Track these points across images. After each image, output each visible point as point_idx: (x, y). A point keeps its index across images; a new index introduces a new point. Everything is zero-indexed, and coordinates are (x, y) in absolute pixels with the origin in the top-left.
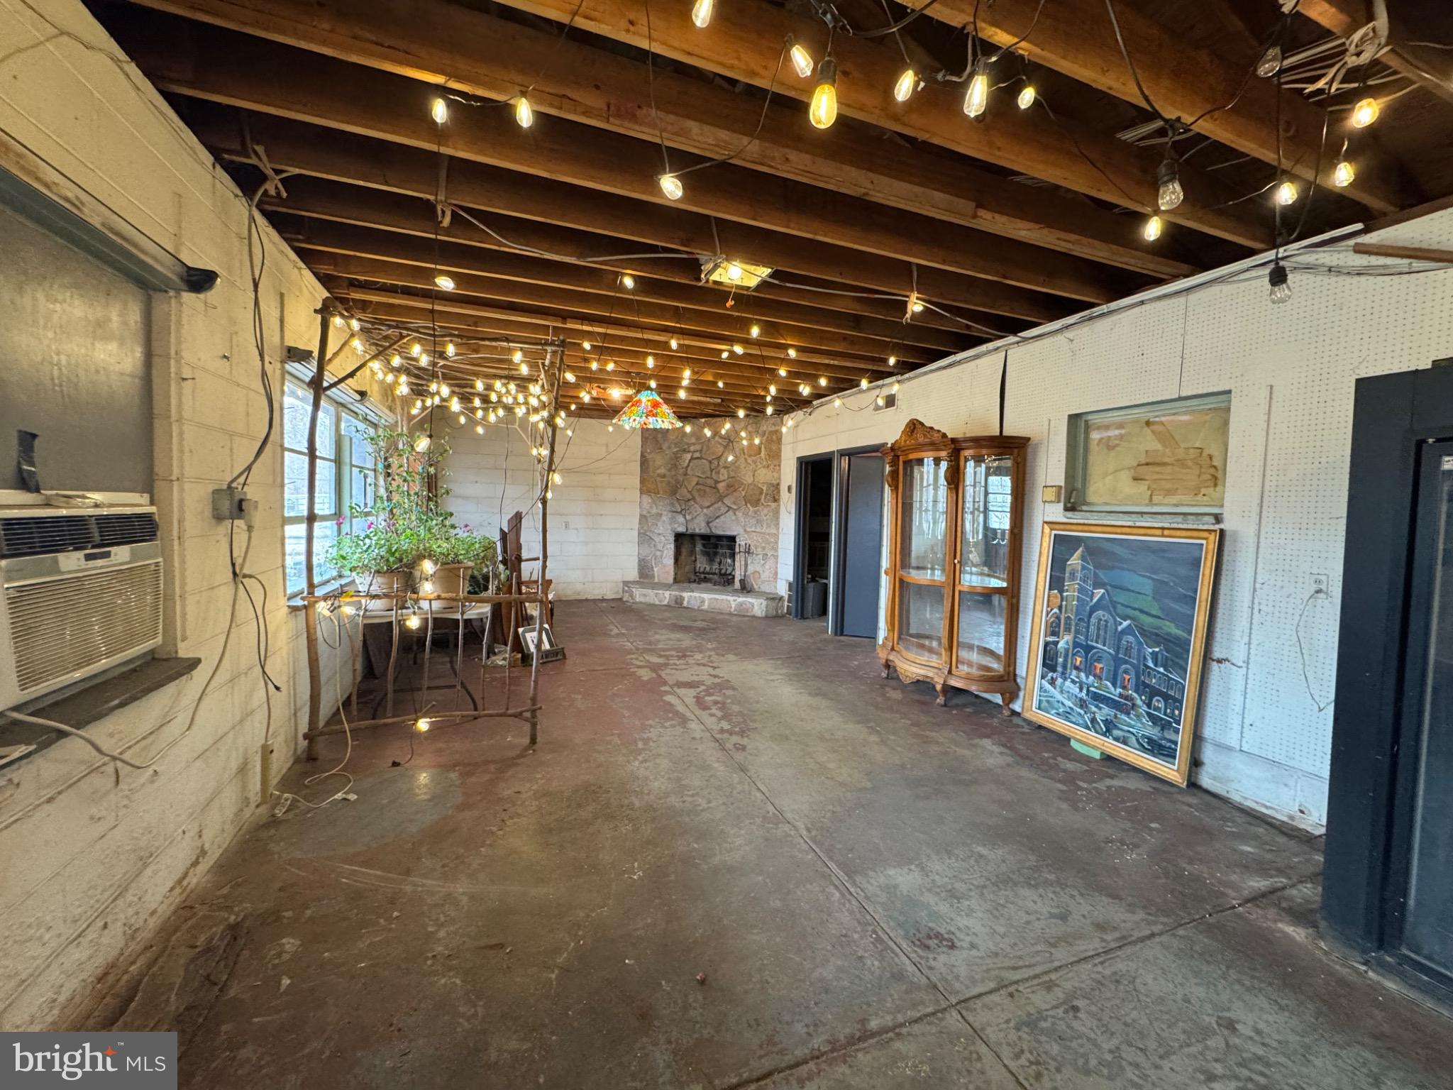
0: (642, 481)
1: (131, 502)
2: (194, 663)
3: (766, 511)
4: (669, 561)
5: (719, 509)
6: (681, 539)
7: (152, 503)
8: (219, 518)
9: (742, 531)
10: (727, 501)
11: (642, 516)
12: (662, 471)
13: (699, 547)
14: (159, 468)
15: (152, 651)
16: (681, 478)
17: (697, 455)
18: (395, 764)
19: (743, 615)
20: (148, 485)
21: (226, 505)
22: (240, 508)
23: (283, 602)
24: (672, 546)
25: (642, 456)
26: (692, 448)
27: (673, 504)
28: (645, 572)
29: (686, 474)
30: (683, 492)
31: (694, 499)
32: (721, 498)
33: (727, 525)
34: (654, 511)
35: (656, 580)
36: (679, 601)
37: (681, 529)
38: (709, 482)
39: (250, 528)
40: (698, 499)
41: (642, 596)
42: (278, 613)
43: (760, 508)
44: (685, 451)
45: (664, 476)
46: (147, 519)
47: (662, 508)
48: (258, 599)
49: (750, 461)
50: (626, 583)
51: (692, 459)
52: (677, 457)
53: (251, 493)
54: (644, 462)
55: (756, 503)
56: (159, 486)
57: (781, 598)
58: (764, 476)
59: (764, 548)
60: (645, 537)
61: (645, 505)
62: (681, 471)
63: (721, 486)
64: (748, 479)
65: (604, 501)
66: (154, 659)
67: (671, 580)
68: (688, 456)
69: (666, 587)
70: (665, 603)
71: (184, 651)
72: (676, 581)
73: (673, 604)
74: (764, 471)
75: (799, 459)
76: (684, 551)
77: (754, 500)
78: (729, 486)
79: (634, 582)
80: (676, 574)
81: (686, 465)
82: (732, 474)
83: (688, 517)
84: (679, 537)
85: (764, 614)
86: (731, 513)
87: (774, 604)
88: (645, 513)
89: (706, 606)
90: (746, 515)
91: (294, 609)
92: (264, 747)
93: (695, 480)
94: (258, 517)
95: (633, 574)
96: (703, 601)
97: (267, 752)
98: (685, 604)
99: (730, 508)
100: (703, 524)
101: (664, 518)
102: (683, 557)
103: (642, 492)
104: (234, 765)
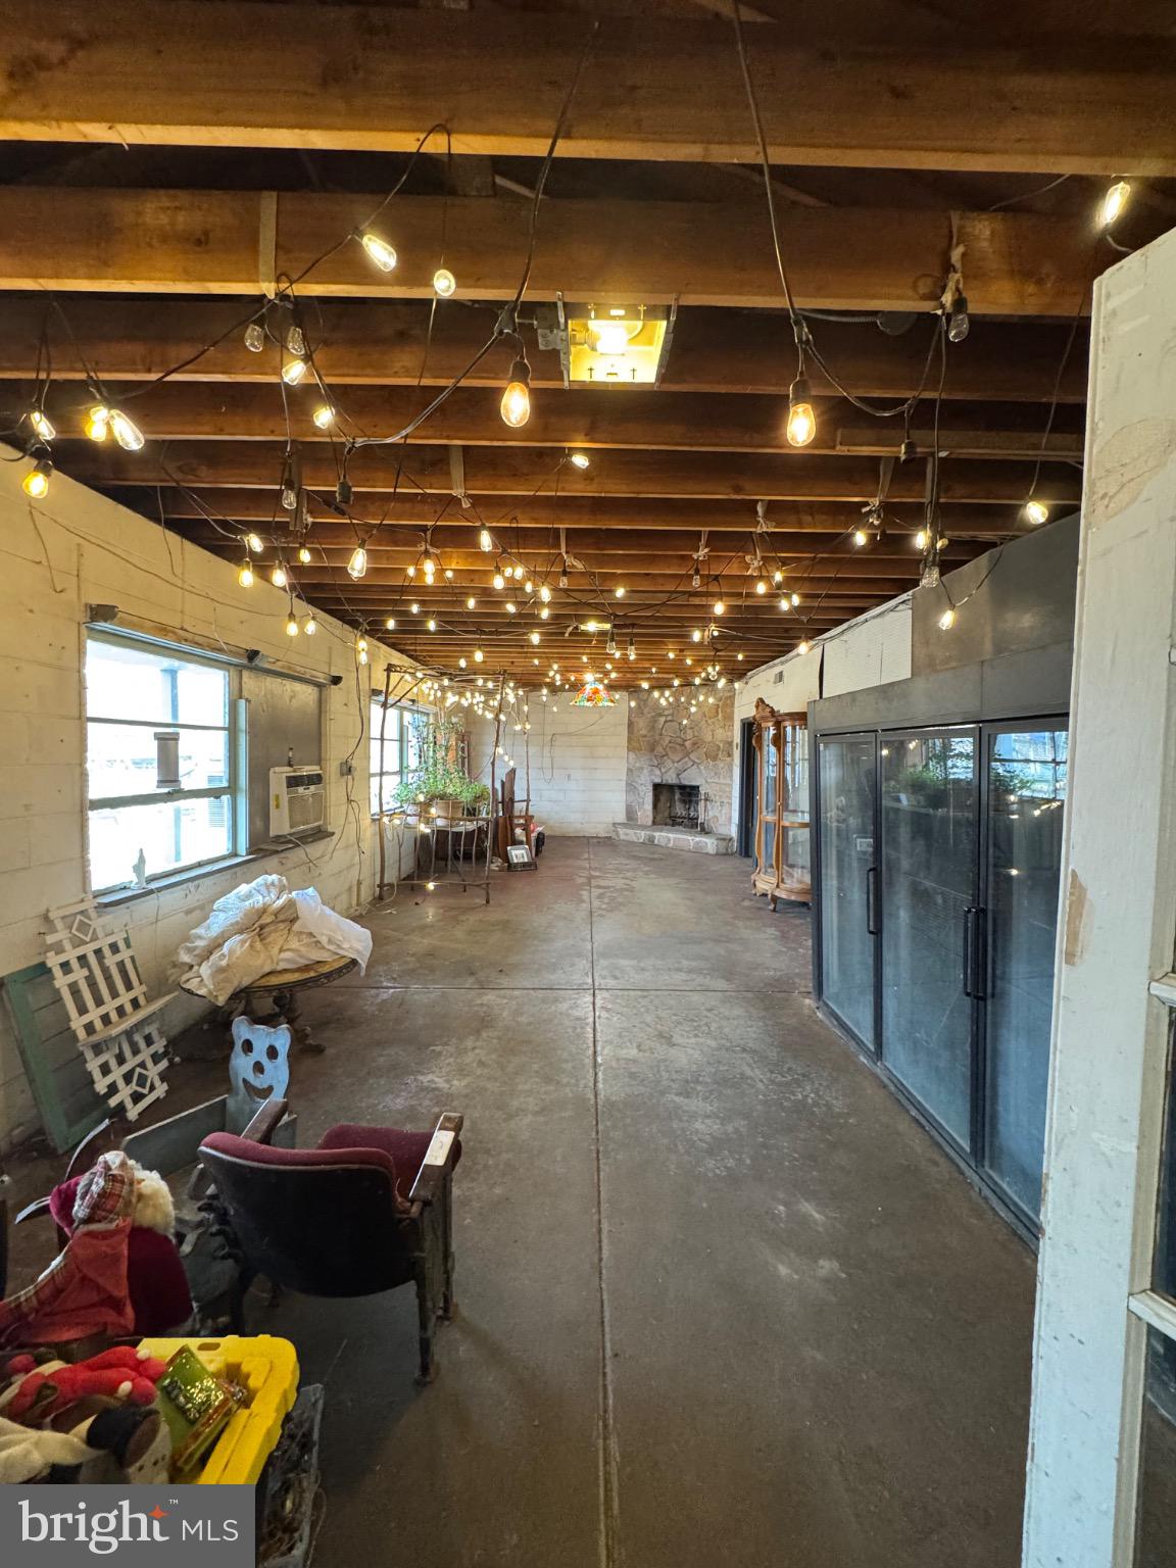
0: (630, 740)
1: (313, 769)
2: (333, 834)
3: (722, 765)
4: (649, 806)
5: (686, 763)
6: (658, 788)
7: (321, 769)
8: (342, 774)
9: (704, 782)
10: (692, 756)
11: (630, 770)
12: (643, 732)
13: (677, 796)
14: (323, 755)
15: (319, 826)
16: (657, 737)
17: (669, 718)
18: (417, 904)
19: (699, 852)
20: (319, 762)
21: (345, 769)
22: (350, 771)
23: (369, 816)
24: (651, 794)
25: (629, 720)
26: (666, 713)
27: (651, 760)
28: (631, 814)
29: (661, 734)
30: (659, 749)
31: (667, 755)
32: (687, 755)
33: (690, 778)
34: (638, 765)
35: (639, 823)
36: (651, 840)
37: (658, 780)
38: (679, 740)
39: (353, 779)
40: (670, 754)
41: (624, 834)
42: (366, 822)
43: (718, 762)
44: (660, 715)
45: (645, 736)
46: (319, 775)
47: (643, 762)
48: (357, 811)
49: (710, 721)
50: (614, 824)
51: (666, 722)
52: (654, 721)
53: (354, 763)
54: (630, 724)
55: (715, 758)
56: (323, 763)
57: (731, 839)
58: (720, 734)
59: (721, 797)
60: (631, 787)
61: (631, 760)
62: (658, 732)
63: (687, 744)
64: (709, 738)
65: (597, 758)
66: (320, 831)
67: (650, 823)
68: (663, 719)
69: (643, 827)
70: (641, 841)
71: (330, 829)
72: (654, 823)
73: (647, 841)
74: (721, 731)
75: (742, 720)
76: (663, 798)
77: (712, 756)
78: (694, 744)
79: (619, 824)
80: (654, 818)
81: (661, 726)
82: (696, 734)
83: (663, 770)
84: (657, 788)
85: (715, 852)
86: (695, 766)
87: (724, 844)
88: (631, 767)
89: (671, 845)
90: (706, 768)
91: (374, 820)
92: (358, 881)
93: (667, 739)
94: (356, 774)
95: (621, 817)
96: (669, 840)
97: (359, 883)
98: (656, 842)
99: (694, 763)
100: (674, 776)
101: (645, 771)
102: (661, 805)
103: (628, 750)
104: (346, 887)
